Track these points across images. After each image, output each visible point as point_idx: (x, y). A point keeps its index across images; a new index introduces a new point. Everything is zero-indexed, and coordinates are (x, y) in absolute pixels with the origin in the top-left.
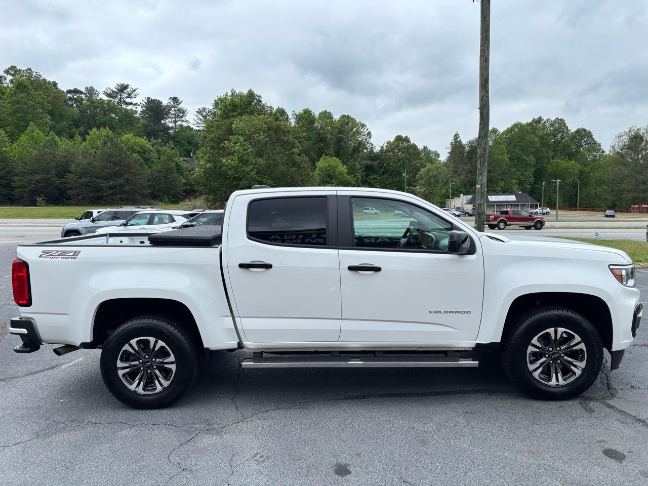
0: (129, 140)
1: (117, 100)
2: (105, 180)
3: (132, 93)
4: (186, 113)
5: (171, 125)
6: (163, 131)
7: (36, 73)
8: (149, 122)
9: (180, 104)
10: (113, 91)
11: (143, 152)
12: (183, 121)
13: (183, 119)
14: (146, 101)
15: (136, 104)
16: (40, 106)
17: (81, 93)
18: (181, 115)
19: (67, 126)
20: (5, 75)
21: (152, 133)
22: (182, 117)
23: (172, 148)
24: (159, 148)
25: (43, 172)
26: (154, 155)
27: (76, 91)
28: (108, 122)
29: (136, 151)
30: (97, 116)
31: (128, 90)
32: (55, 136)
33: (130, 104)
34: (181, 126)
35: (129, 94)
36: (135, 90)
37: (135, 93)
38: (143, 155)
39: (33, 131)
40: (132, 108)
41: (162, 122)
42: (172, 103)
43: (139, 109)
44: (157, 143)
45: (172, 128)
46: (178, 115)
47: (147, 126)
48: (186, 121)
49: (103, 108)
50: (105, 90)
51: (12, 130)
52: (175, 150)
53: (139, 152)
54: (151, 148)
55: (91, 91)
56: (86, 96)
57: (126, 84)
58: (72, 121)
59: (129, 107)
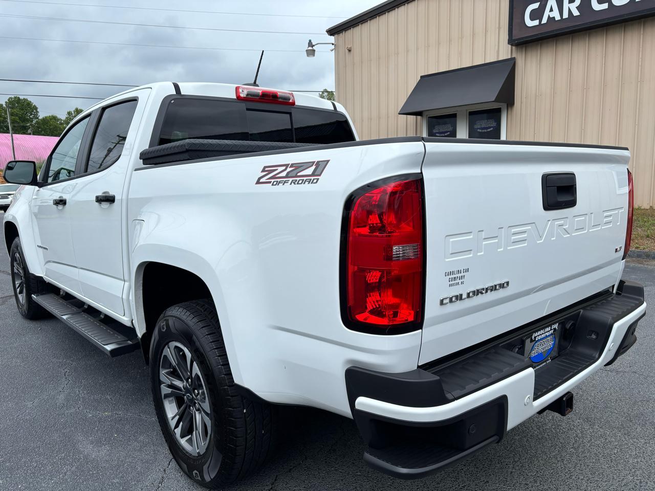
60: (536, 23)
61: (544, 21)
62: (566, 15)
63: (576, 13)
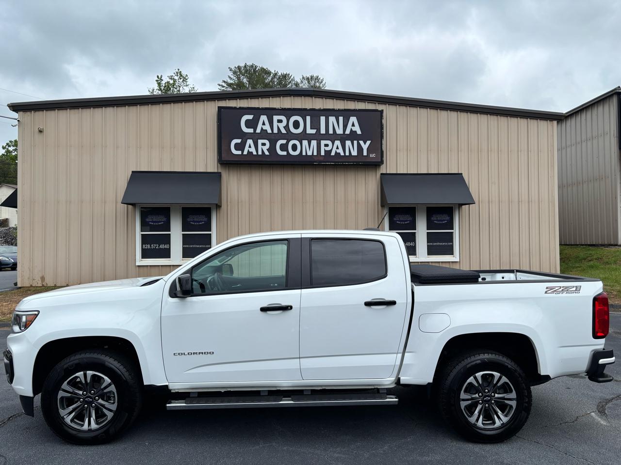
60: (239, 153)
61: (245, 153)
62: (260, 153)
63: (267, 153)
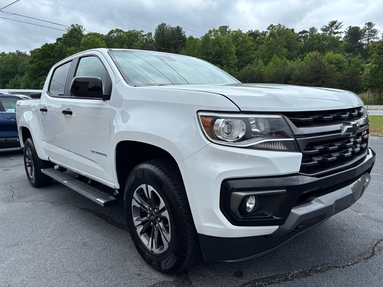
0: (330, 56)
1: (328, 32)
2: (310, 82)
3: (339, 26)
4: (377, 32)
5: (364, 42)
6: (358, 47)
7: (283, 26)
8: (349, 42)
9: (373, 26)
10: (326, 27)
11: (339, 63)
12: (375, 38)
13: (374, 37)
14: (348, 29)
15: (341, 32)
16: (281, 44)
17: (307, 32)
18: (373, 34)
19: (296, 53)
20: (268, 30)
21: (350, 50)
22: (374, 35)
23: (360, 58)
24: (351, 59)
25: (278, 81)
26: (346, 64)
27: (304, 32)
28: (320, 47)
29: (334, 63)
30: (314, 44)
31: (336, 24)
32: (286, 60)
33: (337, 33)
34: (372, 42)
35: (337, 27)
36: (341, 23)
37: (340, 25)
38: (338, 65)
39: (275, 59)
40: (338, 35)
41: (359, 41)
42: (367, 27)
43: (343, 35)
44: (350, 56)
45: (365, 44)
46: (371, 35)
47: (347, 45)
48: (377, 38)
49: (319, 39)
50: (322, 27)
51: (266, 59)
52: (363, 59)
53: (335, 63)
54: (345, 60)
55: (313, 30)
56: (310, 33)
57: (335, 21)
58: (300, 50)
59: (336, 36)
